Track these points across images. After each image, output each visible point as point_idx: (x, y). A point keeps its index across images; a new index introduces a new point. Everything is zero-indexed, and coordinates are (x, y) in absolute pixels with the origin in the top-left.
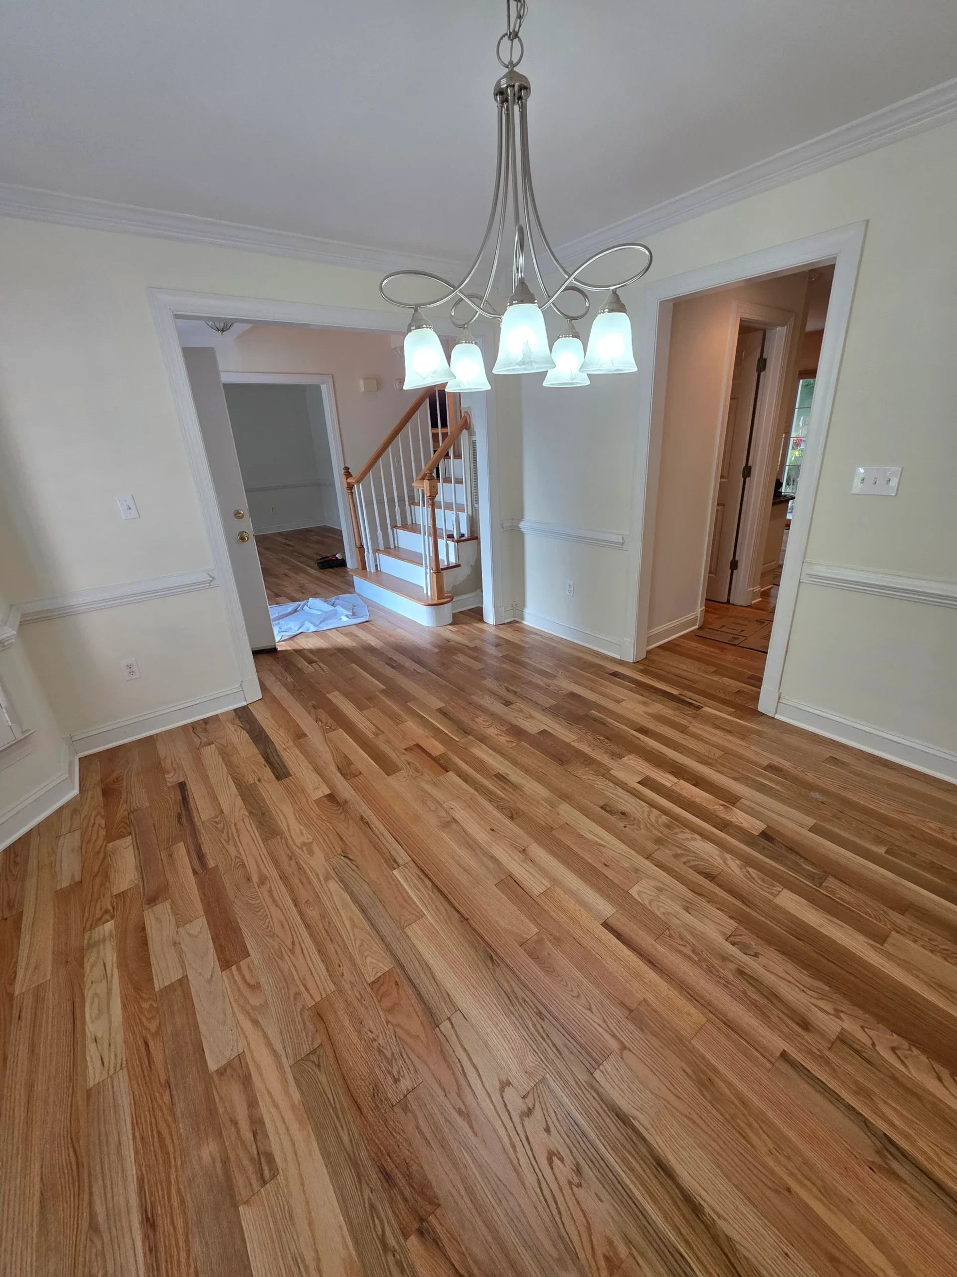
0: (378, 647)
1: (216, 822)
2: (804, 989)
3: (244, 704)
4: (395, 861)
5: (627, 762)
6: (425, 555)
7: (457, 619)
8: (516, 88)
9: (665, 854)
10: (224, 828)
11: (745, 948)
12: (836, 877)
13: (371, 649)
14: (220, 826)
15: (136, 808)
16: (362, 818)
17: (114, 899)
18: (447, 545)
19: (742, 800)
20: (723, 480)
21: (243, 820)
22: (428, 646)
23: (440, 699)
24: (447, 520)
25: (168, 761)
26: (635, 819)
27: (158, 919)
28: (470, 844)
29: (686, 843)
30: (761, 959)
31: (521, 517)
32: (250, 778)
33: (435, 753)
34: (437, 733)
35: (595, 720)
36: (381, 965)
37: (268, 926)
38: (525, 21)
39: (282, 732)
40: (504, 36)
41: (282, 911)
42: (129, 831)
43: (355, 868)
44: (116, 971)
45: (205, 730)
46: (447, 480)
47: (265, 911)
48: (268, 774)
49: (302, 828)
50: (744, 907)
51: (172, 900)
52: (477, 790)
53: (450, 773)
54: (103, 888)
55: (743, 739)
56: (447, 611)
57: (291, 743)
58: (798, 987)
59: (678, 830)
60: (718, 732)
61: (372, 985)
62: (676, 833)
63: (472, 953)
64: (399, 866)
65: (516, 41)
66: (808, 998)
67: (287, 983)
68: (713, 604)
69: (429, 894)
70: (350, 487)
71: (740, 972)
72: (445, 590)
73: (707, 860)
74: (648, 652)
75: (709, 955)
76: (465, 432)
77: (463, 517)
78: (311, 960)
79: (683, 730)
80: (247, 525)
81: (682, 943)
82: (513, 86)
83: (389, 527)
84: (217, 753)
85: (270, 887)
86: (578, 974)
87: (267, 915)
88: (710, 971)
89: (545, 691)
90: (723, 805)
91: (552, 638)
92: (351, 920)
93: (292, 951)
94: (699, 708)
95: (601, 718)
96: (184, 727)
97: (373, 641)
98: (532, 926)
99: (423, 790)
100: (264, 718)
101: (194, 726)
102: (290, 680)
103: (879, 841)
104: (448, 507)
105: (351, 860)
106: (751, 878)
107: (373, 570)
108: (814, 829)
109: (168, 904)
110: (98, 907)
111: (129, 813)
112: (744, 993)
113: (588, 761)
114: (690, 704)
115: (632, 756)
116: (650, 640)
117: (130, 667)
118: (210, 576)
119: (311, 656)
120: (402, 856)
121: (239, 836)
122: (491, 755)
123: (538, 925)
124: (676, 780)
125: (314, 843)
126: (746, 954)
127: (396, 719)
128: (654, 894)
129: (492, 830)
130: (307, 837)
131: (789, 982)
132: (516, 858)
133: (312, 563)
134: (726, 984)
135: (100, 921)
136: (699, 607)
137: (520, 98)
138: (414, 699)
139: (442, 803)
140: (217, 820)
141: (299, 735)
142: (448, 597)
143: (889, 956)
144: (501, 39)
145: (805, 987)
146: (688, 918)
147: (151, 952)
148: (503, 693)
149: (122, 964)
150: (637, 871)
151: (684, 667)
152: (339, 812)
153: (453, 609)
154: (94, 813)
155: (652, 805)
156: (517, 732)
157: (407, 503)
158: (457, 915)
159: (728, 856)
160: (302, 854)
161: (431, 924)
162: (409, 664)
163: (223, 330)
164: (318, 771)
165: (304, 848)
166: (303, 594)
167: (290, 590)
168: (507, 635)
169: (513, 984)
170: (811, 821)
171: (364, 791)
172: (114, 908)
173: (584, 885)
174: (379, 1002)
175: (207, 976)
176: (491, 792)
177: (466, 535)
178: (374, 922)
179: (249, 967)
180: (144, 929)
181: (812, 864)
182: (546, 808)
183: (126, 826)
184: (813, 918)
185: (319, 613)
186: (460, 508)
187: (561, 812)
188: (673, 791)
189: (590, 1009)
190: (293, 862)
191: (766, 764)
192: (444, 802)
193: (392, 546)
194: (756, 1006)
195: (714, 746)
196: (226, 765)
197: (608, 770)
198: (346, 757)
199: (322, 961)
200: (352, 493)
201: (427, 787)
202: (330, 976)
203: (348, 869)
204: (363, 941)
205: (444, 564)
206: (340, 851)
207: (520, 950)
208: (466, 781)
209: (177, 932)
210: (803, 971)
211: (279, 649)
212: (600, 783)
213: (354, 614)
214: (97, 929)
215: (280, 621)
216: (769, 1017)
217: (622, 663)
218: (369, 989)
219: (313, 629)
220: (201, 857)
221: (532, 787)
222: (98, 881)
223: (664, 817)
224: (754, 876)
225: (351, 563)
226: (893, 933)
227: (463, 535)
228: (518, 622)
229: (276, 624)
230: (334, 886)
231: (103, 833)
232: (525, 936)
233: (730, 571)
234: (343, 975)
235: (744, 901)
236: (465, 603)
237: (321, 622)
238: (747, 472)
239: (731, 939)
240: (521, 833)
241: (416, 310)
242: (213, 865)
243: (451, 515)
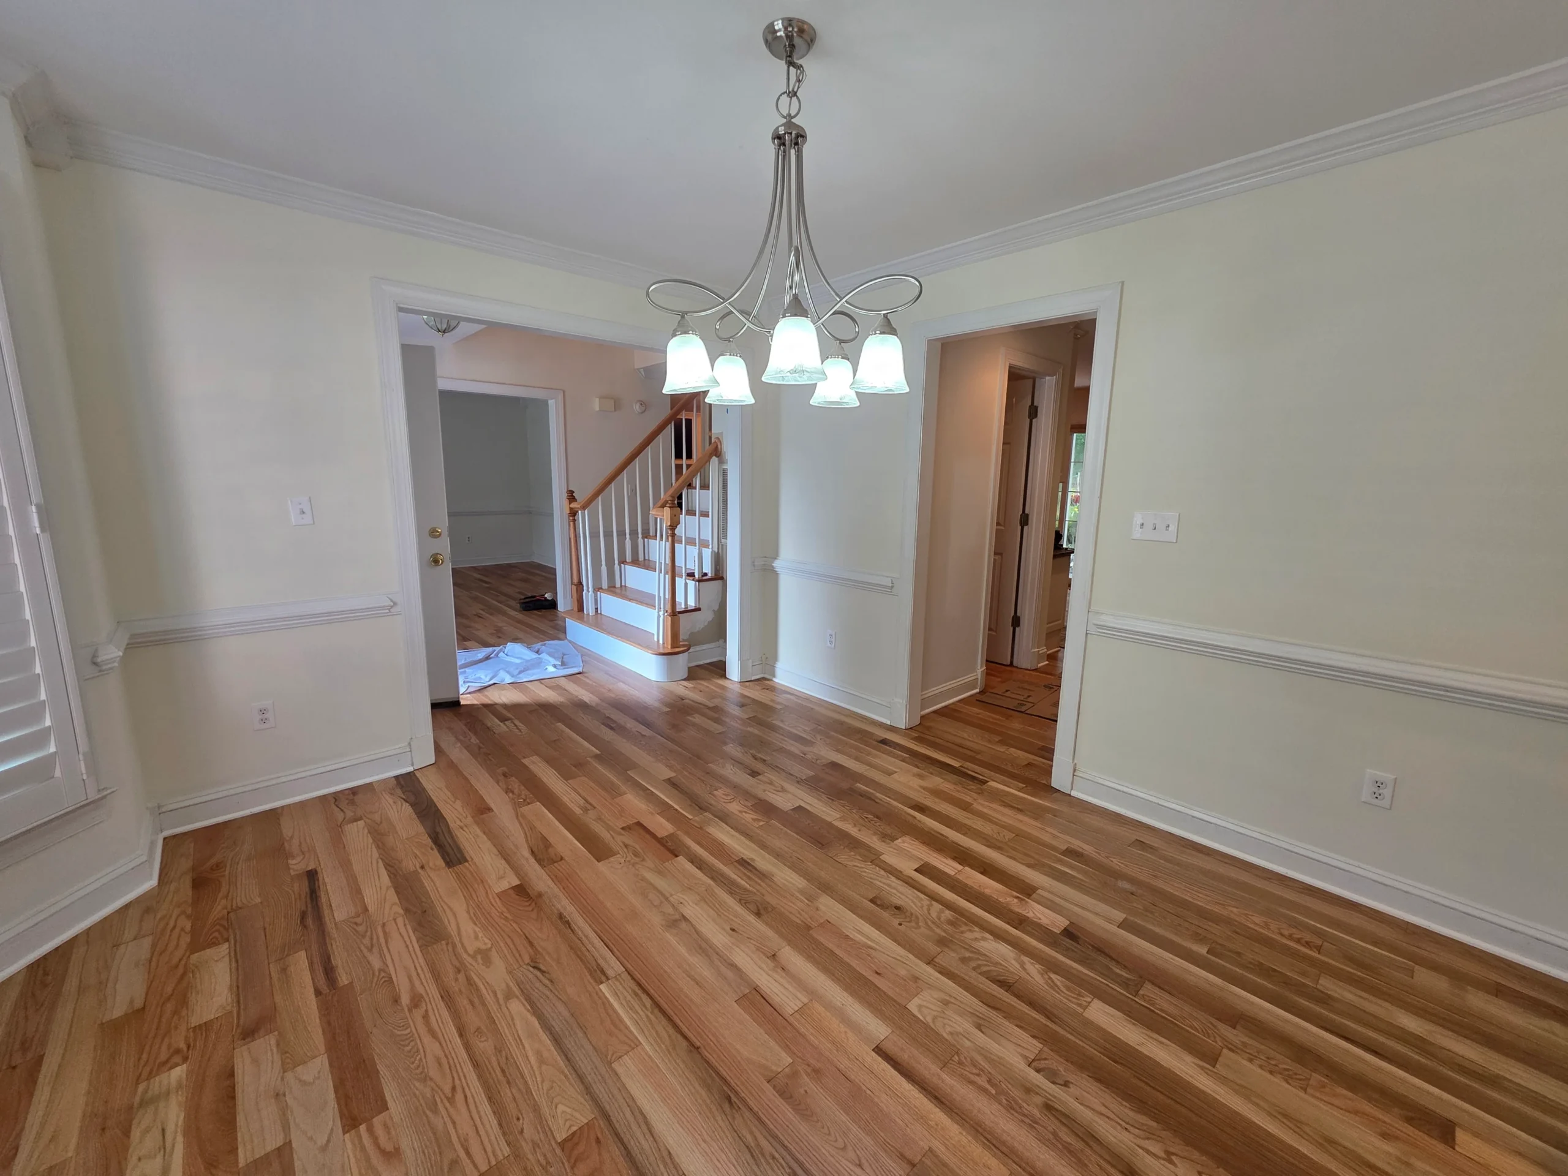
0: (594, 704)
1: (356, 924)
2: (1127, 1126)
3: (411, 769)
4: (603, 972)
5: (902, 845)
6: (659, 597)
7: (693, 674)
8: (793, 135)
9: (949, 958)
10: (366, 931)
11: (1052, 1076)
12: (1153, 983)
13: (582, 706)
14: (361, 929)
15: (240, 905)
16: (561, 916)
17: (192, 1034)
18: (686, 584)
19: (1039, 891)
20: (999, 527)
21: (395, 920)
22: (657, 704)
23: (670, 767)
24: (689, 558)
25: (295, 842)
26: (912, 914)
27: (256, 1061)
28: (703, 947)
29: (976, 945)
30: (1072, 1089)
31: (776, 556)
32: (410, 864)
33: (661, 833)
34: (665, 810)
35: (862, 795)
36: (577, 1115)
37: (419, 1066)
38: (804, 85)
39: (458, 804)
40: (784, 93)
41: (440, 1044)
42: (226, 936)
43: (547, 982)
44: (180, 1139)
45: (352, 803)
46: (691, 512)
47: (416, 1044)
48: (436, 859)
49: (477, 929)
50: (1049, 1023)
51: (280, 1034)
52: (712, 878)
53: (681, 859)
54: (176, 1017)
55: (1036, 819)
56: (682, 662)
57: (470, 820)
58: (1119, 1124)
59: (964, 928)
60: (1006, 811)
61: (562, 1145)
62: (962, 932)
63: (703, 1093)
64: (608, 979)
65: (794, 99)
66: (1131, 1137)
67: (439, 1147)
68: (993, 665)
69: (647, 1016)
70: (573, 513)
71: (1048, 1107)
72: (681, 637)
73: (1001, 964)
74: (922, 717)
75: (1010, 1086)
76: (714, 459)
77: (707, 553)
78: (478, 1112)
79: (966, 807)
80: (443, 546)
81: (975, 1071)
82: (791, 133)
83: (616, 562)
84: (366, 831)
85: (426, 1011)
86: (844, 1117)
87: (418, 1051)
88: (1012, 1107)
89: (802, 760)
90: (1017, 897)
91: (808, 698)
92: (538, 1053)
93: (451, 1100)
94: (984, 782)
95: (868, 792)
96: (323, 798)
97: (586, 696)
98: (784, 1054)
99: (644, 879)
100: (435, 787)
101: (336, 797)
102: (474, 740)
103: (1199, 939)
104: (691, 542)
105: (542, 972)
106: (1053, 986)
107: (592, 612)
108: (1122, 925)
109: (272, 1039)
110: (164, 1048)
111: (228, 913)
112: (1055, 1134)
113: (854, 844)
114: (973, 778)
115: (907, 838)
116: (924, 703)
117: (263, 712)
118: (392, 601)
119: (505, 712)
120: (613, 966)
121: (386, 942)
122: (733, 836)
123: (792, 1053)
124: (960, 867)
125: (494, 950)
126: (1053, 1083)
127: (613, 791)
128: (939, 1010)
129: (733, 930)
130: (484, 943)
131: (1108, 1118)
132: (764, 966)
133: (513, 603)
134: (1032, 1124)
135: (166, 1065)
136: (979, 667)
137: (796, 144)
138: (634, 766)
139: (668, 895)
140: (359, 920)
141: (482, 810)
142: (684, 646)
143: (1224, 1080)
144: (781, 95)
145: (1128, 1123)
146: (981, 1039)
147: (239, 1108)
148: (748, 760)
149: (192, 1130)
150: (916, 979)
151: (965, 735)
152: (530, 909)
153: (689, 661)
154: (176, 912)
155: (933, 897)
156: (766, 809)
157: (640, 536)
158: (685, 1043)
159: (1026, 959)
160: (474, 963)
161: (650, 1057)
162: (631, 724)
163: (444, 332)
164: (506, 855)
165: (479, 957)
166: (500, 638)
167: (482, 634)
168: (755, 693)
169: (758, 1135)
170: (1120, 916)
171: (566, 881)
172: (189, 1047)
173: (850, 999)
174: (572, 1168)
175: (322, 1140)
176: (733, 883)
177: (710, 575)
178: (570, 1056)
179: (386, 1126)
180: (231, 1074)
181: (1125, 967)
182: (802, 901)
183: (222, 929)
184: (1131, 1035)
185: (518, 661)
186: (704, 544)
187: (821, 907)
188: (958, 881)
189: (860, 1166)
190: (461, 977)
191: (1065, 848)
192: (672, 895)
193: (618, 585)
194: (1070, 1152)
195: (1003, 827)
196: (378, 847)
197: (878, 854)
198: (544, 839)
199: (494, 1113)
200: (574, 520)
201: (650, 876)
202: (504, 1134)
203: (538, 984)
204: (553, 1082)
205: (681, 607)
206: (527, 959)
207: (768, 1088)
208: (700, 868)
209: (282, 1079)
210: (1124, 1103)
211: (463, 702)
212: (869, 871)
213: (564, 664)
214: (157, 1078)
215: (467, 670)
216: (1086, 1165)
217: (892, 729)
218: (558, 1151)
219: (508, 679)
220: (329, 971)
221: (785, 876)
222: (170, 1007)
223: (947, 912)
224: (1059, 983)
225: (564, 603)
226: (1225, 1051)
227: (706, 574)
228: (768, 680)
229: (462, 673)
230: (517, 1007)
231: (186, 939)
232: (774, 1068)
233: (1012, 629)
234: (522, 1132)
235: (1049, 1015)
236: (705, 654)
237: (520, 672)
238: (1025, 520)
239: (1034, 1064)
240: (770, 933)
241: (683, 317)
242: (346, 982)
243: (693, 551)
